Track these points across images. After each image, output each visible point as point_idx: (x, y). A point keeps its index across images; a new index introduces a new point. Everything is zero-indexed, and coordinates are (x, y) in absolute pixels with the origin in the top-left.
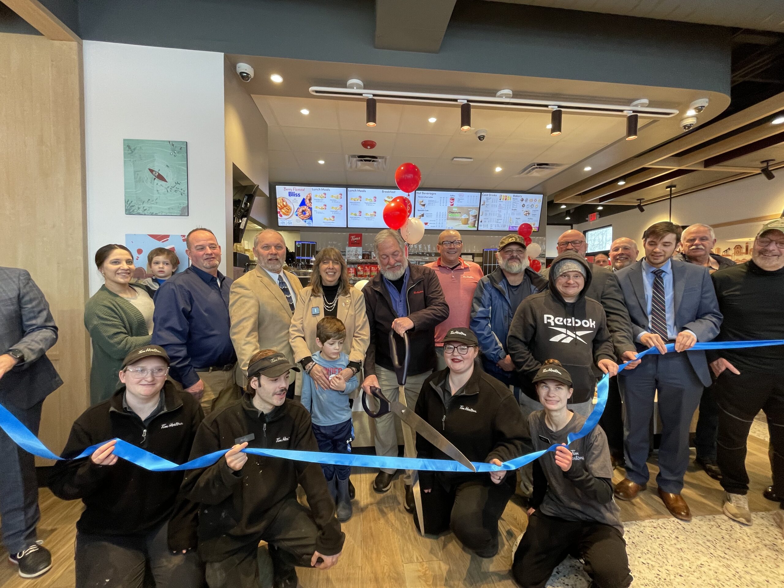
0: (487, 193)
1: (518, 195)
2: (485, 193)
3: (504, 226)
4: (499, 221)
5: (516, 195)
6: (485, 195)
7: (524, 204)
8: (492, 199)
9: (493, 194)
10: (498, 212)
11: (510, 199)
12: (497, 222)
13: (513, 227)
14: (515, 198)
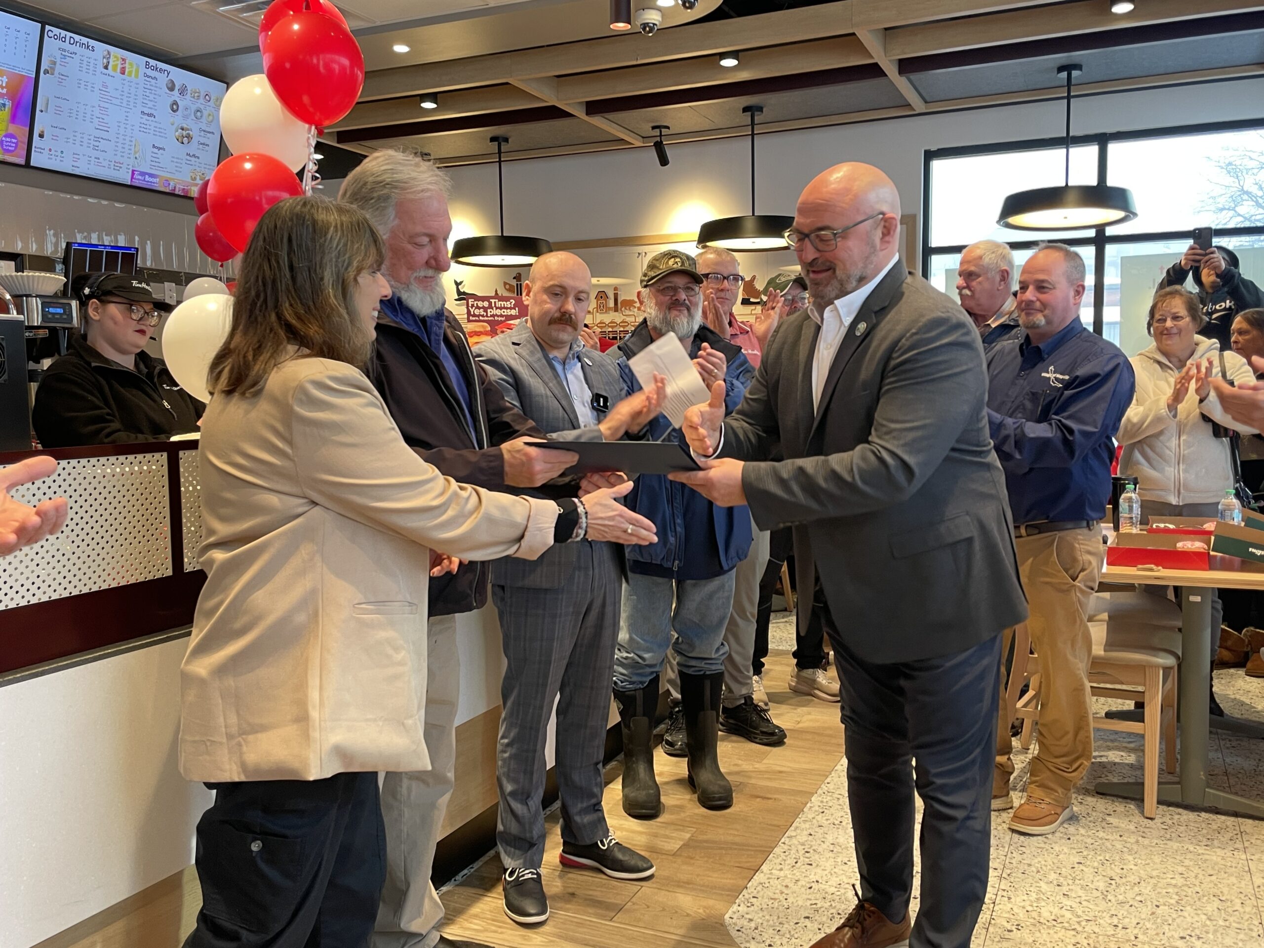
0: (63, 33)
1: (161, 65)
2: (56, 31)
3: (118, 166)
4: (102, 145)
5: (153, 62)
6: (56, 38)
7: (175, 103)
8: (77, 58)
9: (85, 40)
10: (97, 112)
11: (137, 76)
12: (96, 148)
13: (143, 174)
14: (149, 72)
